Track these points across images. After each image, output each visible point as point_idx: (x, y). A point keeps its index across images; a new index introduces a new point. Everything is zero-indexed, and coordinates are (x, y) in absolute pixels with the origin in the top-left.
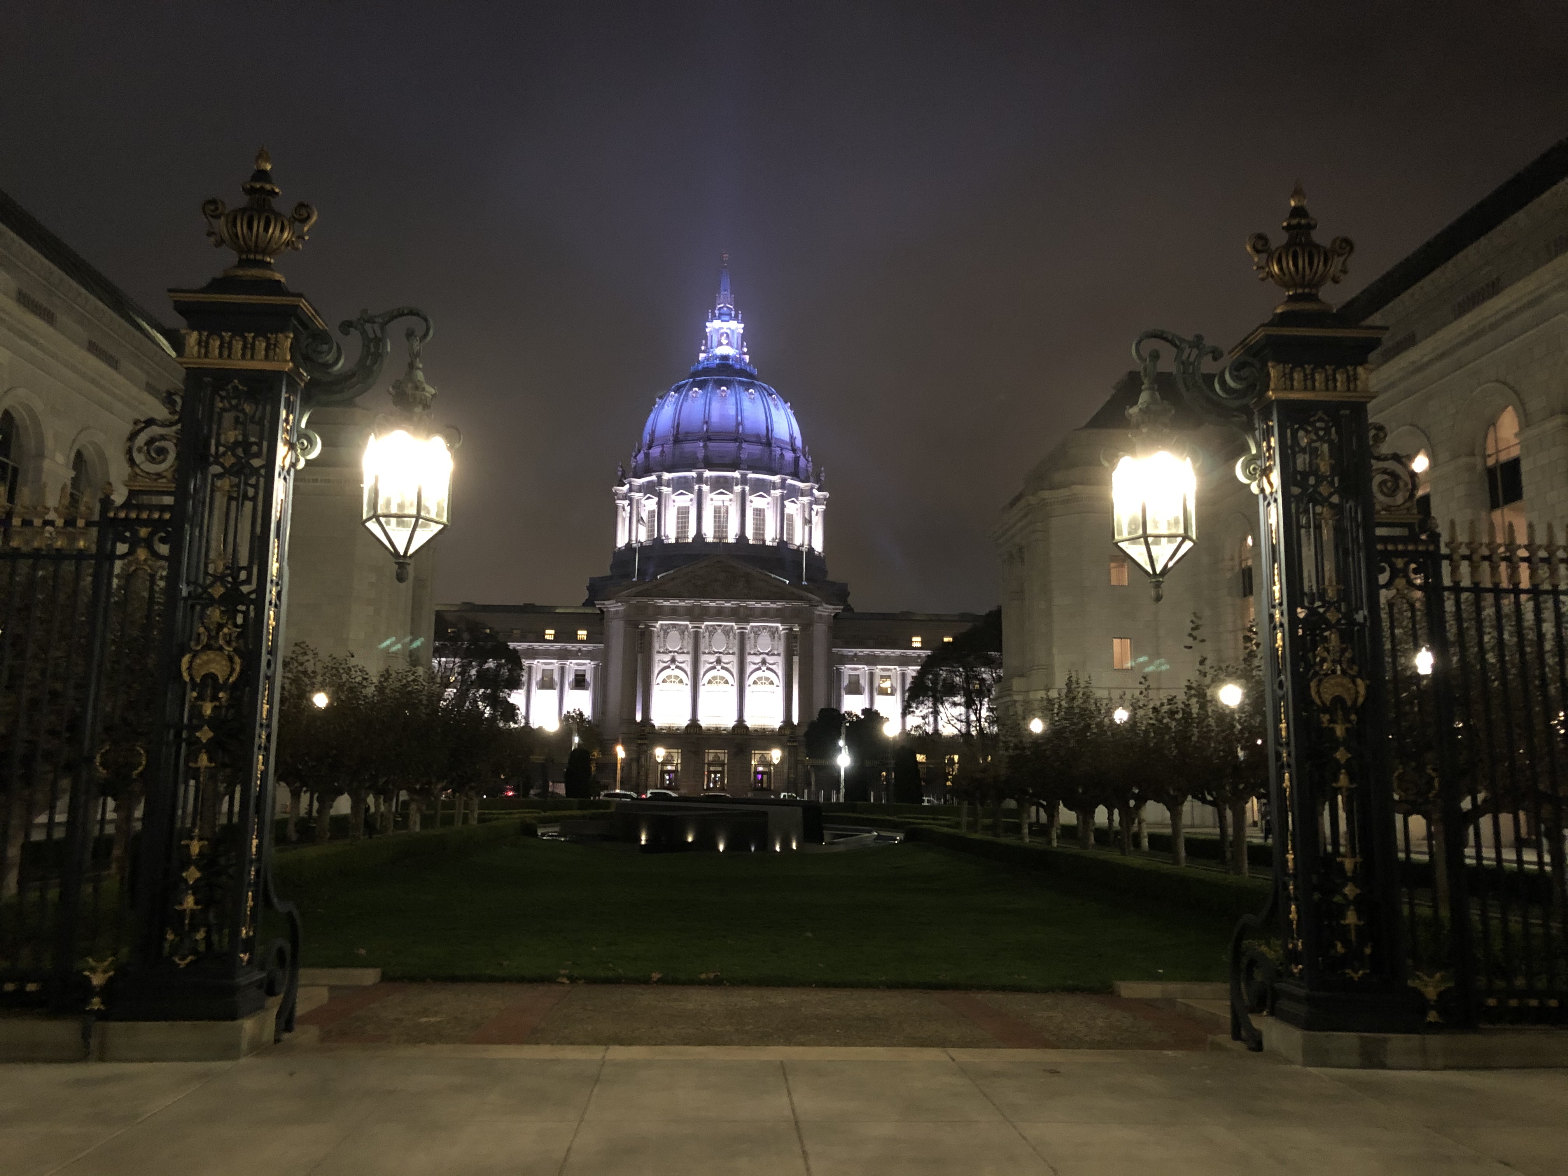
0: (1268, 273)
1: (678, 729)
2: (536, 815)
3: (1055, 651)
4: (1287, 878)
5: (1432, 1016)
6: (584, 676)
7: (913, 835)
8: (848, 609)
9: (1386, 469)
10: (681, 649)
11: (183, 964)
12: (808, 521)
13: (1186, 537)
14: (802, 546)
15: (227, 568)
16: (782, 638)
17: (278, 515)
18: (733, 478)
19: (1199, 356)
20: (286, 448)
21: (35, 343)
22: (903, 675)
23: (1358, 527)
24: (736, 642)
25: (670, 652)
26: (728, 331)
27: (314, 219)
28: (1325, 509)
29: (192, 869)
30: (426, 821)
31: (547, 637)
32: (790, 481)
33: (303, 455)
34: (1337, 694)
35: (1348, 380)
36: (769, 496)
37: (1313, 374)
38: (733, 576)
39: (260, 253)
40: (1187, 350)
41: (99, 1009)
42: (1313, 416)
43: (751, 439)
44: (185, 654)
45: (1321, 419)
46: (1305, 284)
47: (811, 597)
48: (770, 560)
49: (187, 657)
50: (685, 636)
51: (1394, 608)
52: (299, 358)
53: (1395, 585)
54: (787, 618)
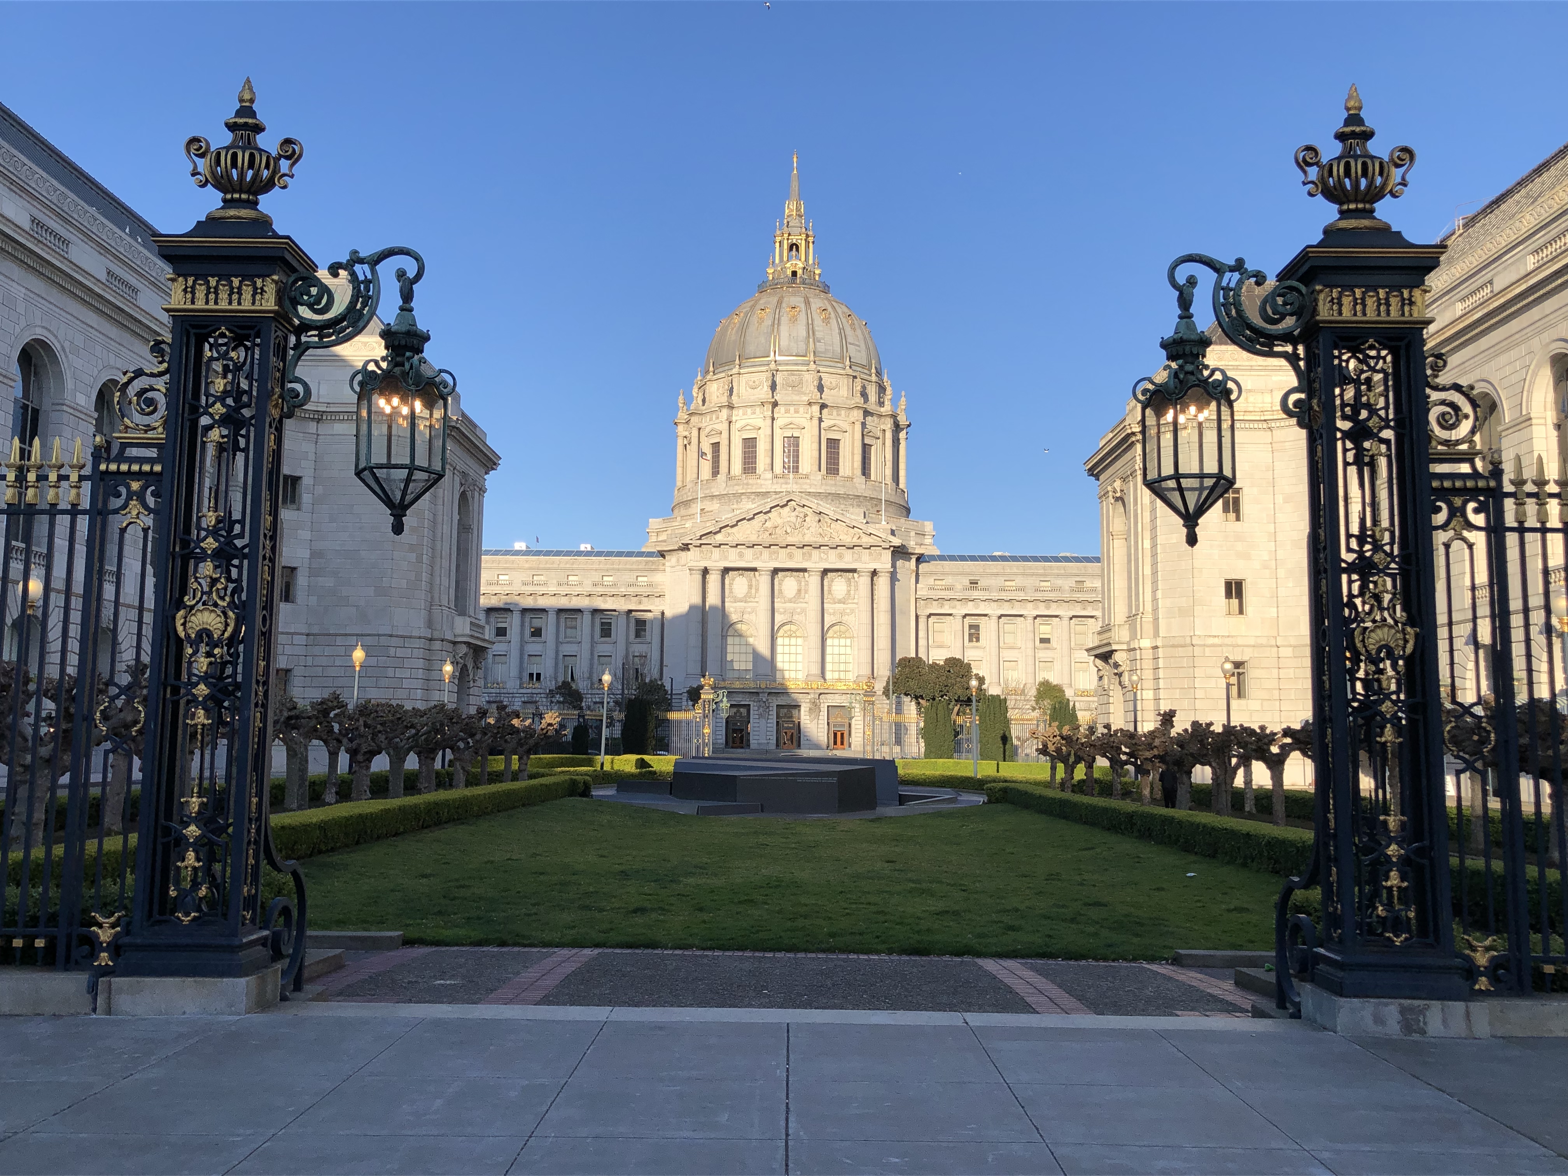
4: (1327, 838)
5: (1483, 984)
6: (645, 626)
9: (1445, 400)
10: (748, 596)
11: (186, 919)
13: (1220, 478)
14: (881, 481)
15: (220, 521)
16: (860, 584)
19: (1241, 281)
25: (737, 600)
26: (798, 242)
28: (1374, 445)
29: (193, 826)
32: (867, 409)
34: (1383, 643)
35: (1403, 303)
36: (845, 426)
37: (1363, 299)
38: (806, 516)
39: (245, 193)
40: (1228, 275)
41: (107, 965)
42: (1363, 344)
43: (824, 363)
44: (179, 610)
45: (1372, 347)
46: (1359, 198)
47: (892, 538)
48: (846, 497)
49: (182, 613)
50: (754, 583)
51: (1451, 550)
52: (287, 303)
53: (1451, 525)
54: (866, 562)
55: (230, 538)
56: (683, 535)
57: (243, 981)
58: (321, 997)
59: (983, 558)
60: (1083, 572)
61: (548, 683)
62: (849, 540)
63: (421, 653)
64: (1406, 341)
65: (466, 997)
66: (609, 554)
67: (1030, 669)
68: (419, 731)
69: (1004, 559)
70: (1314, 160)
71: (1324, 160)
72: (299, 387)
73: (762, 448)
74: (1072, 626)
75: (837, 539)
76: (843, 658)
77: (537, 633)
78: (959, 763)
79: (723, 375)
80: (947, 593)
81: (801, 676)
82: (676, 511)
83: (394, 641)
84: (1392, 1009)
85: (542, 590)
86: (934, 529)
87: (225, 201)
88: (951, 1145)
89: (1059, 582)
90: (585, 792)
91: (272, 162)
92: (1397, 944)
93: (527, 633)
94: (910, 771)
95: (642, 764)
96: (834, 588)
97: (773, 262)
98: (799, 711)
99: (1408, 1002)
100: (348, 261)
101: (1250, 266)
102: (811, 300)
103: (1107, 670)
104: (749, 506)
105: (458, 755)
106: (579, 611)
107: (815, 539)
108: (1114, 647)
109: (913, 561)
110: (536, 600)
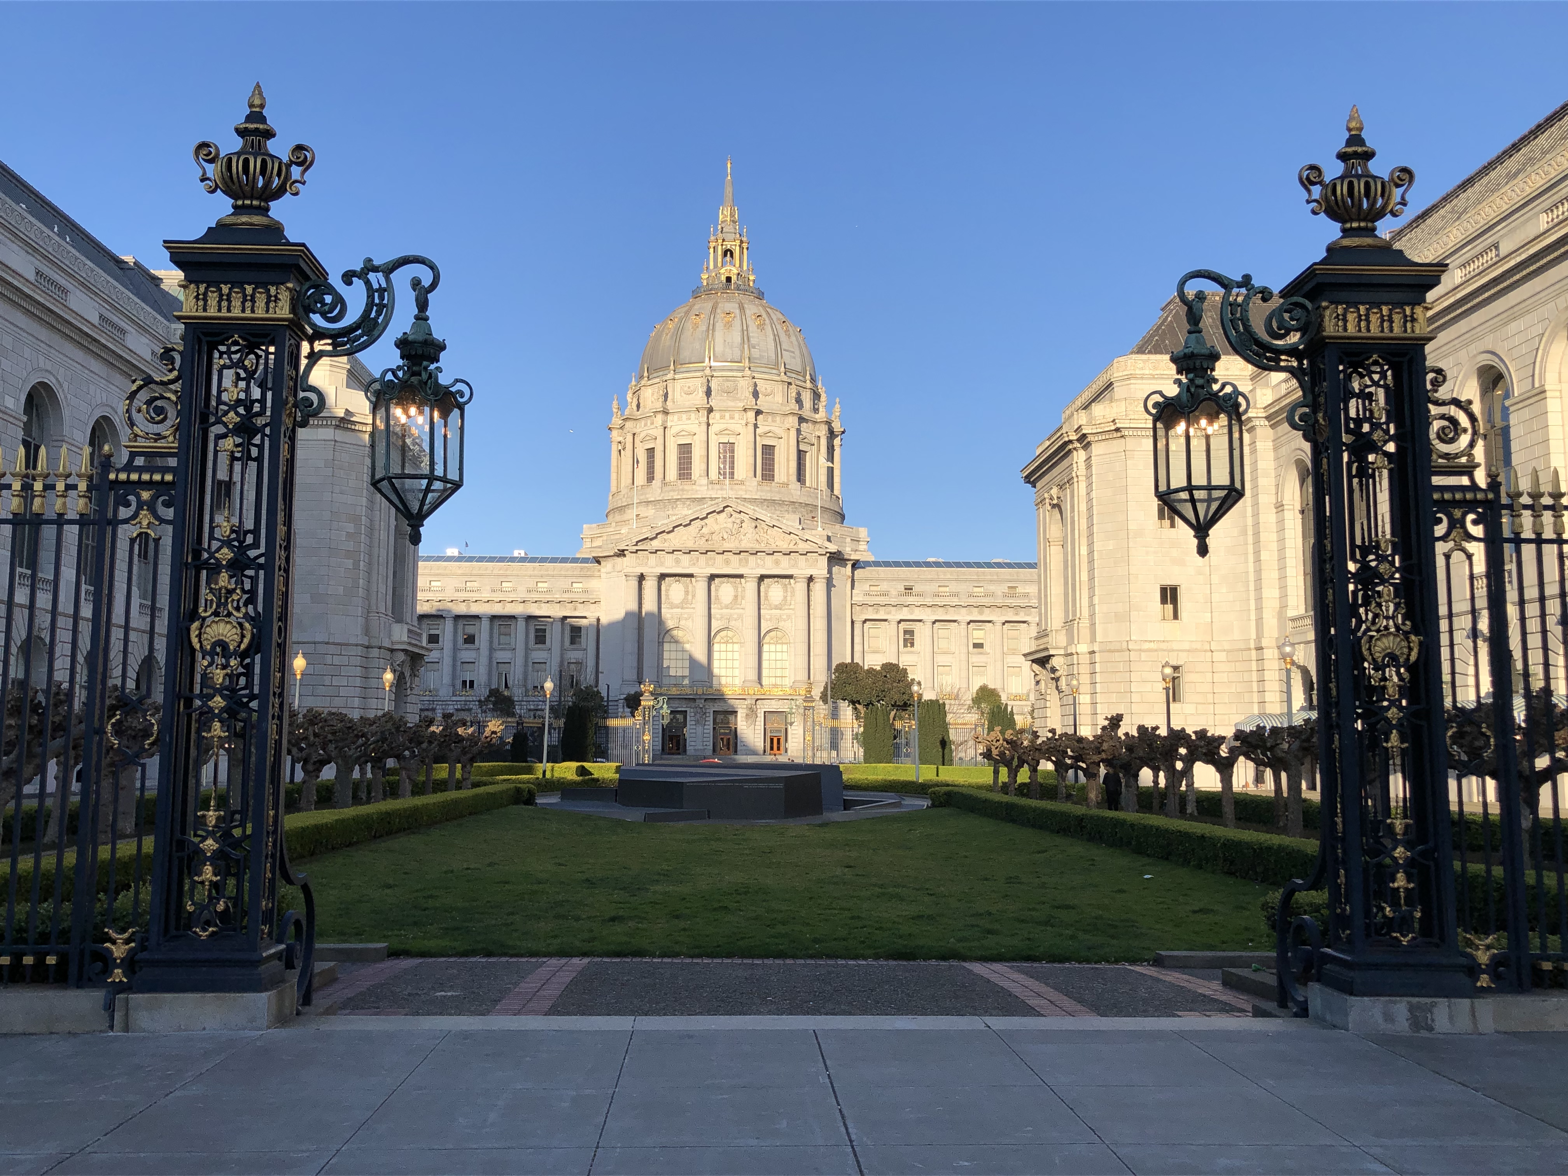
3: (1097, 600)
4: (1335, 841)
5: (1484, 981)
6: (580, 632)
9: (1444, 414)
10: (685, 602)
11: (204, 935)
13: (1231, 489)
15: (233, 532)
16: (796, 590)
17: (284, 476)
18: (740, 412)
19: (1247, 297)
25: (674, 606)
26: (732, 248)
28: (1379, 458)
29: (210, 840)
32: (802, 415)
35: (1405, 322)
36: (780, 432)
37: (1367, 315)
38: (742, 522)
39: (257, 199)
40: (1235, 291)
41: (121, 981)
42: (1367, 359)
43: (759, 369)
44: (193, 621)
45: (1376, 363)
46: (1362, 217)
47: (827, 544)
48: (782, 503)
49: (196, 624)
50: (690, 589)
51: (1451, 561)
52: (301, 311)
53: (1452, 537)
54: (802, 568)
55: (242, 549)
56: (618, 541)
57: (264, 995)
58: (330, 1011)
59: (918, 564)
60: (1015, 577)
61: (481, 691)
62: (785, 546)
63: (358, 661)
64: (1408, 357)
65: (473, 1008)
66: (543, 560)
67: (964, 674)
68: (369, 740)
69: (937, 565)
70: (1317, 180)
71: (1327, 179)
72: (313, 397)
73: (697, 454)
74: (1005, 631)
75: (774, 546)
76: (779, 664)
77: (470, 639)
78: (900, 767)
79: (657, 380)
80: (882, 598)
81: (737, 681)
82: (610, 517)
83: (332, 649)
84: (1401, 1007)
85: (475, 596)
86: (869, 536)
87: (235, 207)
88: (1015, 1147)
89: (992, 588)
90: (529, 800)
91: (284, 170)
92: (1405, 943)
93: (460, 640)
94: (850, 776)
95: (582, 771)
96: (770, 594)
97: (707, 268)
98: (736, 716)
99: (1415, 1000)
100: (362, 269)
101: (1257, 282)
102: (746, 306)
103: (1044, 675)
104: (685, 512)
105: (403, 763)
106: (512, 617)
107: (751, 545)
108: (1052, 652)
109: (849, 567)
110: (469, 607)
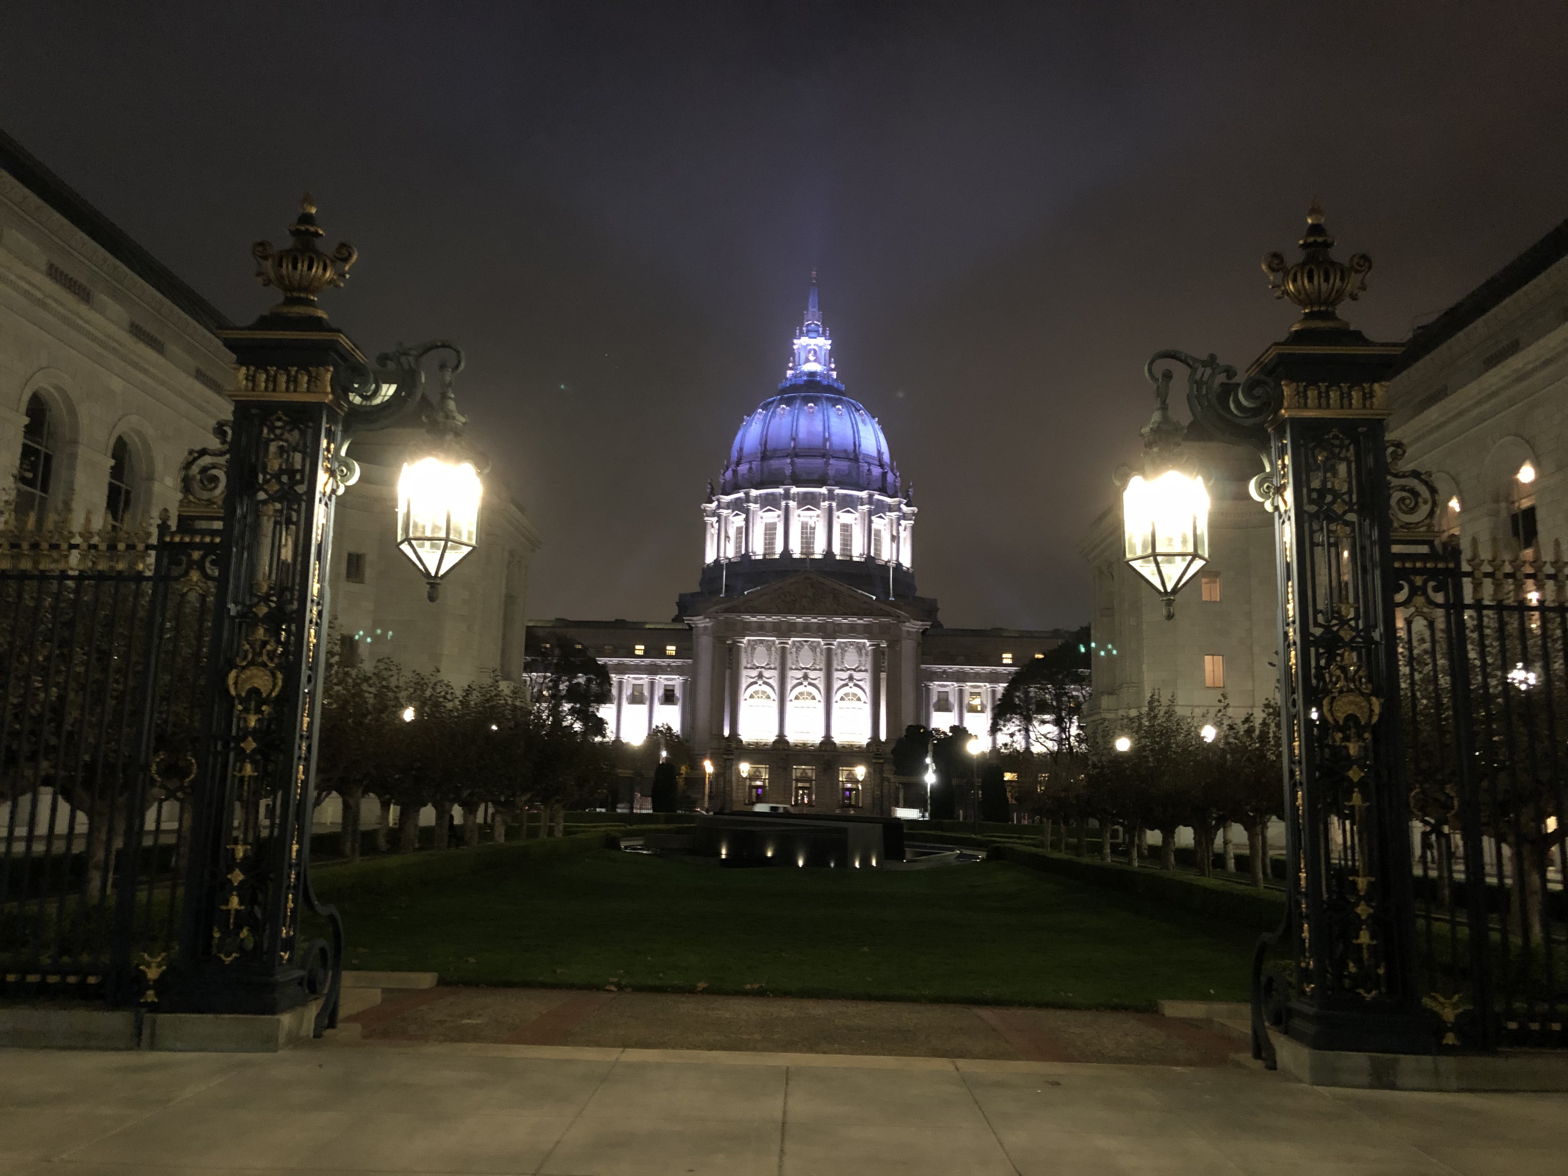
0: (1283, 292)
1: (765, 745)
2: (623, 828)
3: (1145, 667)
4: (1299, 897)
5: (1450, 1039)
6: (673, 691)
7: (996, 854)
8: (937, 625)
9: (1405, 486)
10: (768, 664)
11: (228, 960)
12: (895, 538)
13: (1195, 556)
14: (889, 561)
15: (271, 588)
16: (870, 653)
17: (319, 538)
18: (820, 494)
19: (1212, 375)
20: (327, 475)
21: (146, 372)
22: (994, 692)
23: (1373, 544)
24: (823, 658)
25: (758, 667)
26: (816, 348)
27: (355, 257)
28: (1339, 527)
29: (237, 871)
30: (510, 833)
31: (637, 652)
32: (877, 496)
33: (342, 482)
34: (1350, 712)
35: (1364, 399)
36: (857, 512)
37: (1327, 393)
38: (821, 592)
39: (304, 291)
40: (1201, 370)
41: (153, 1001)
42: (1327, 434)
44: (231, 670)
45: (1336, 437)
46: (1322, 301)
47: (899, 613)
48: (858, 575)
49: (234, 672)
50: (773, 652)
51: (1412, 625)
53: (1413, 602)
54: (876, 634)
73: (781, 531)
79: (747, 466)
84: (1362, 1062)
92: (1368, 999)
96: (846, 658)
99: (1377, 1055)
109: (919, 634)
